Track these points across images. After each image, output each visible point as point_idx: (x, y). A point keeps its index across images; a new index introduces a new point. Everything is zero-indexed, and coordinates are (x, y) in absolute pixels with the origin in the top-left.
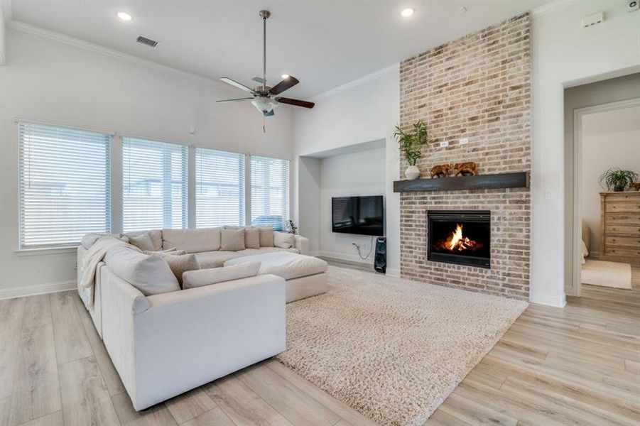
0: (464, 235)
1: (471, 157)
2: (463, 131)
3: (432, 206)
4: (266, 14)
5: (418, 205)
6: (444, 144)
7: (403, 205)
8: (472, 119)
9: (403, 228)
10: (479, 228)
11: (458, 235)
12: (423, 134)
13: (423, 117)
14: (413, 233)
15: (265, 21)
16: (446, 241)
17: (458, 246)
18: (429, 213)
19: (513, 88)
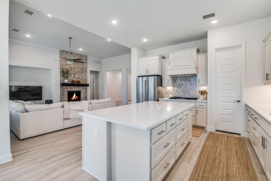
0: (76, 96)
1: (78, 80)
2: (76, 74)
3: (69, 90)
4: (70, 38)
5: (66, 90)
6: (72, 75)
7: (61, 89)
8: (78, 72)
9: (61, 96)
10: (78, 94)
11: (75, 96)
12: (68, 72)
13: (67, 67)
14: (64, 97)
15: (70, 40)
16: (72, 98)
17: (75, 99)
18: (68, 91)
19: (85, 68)
